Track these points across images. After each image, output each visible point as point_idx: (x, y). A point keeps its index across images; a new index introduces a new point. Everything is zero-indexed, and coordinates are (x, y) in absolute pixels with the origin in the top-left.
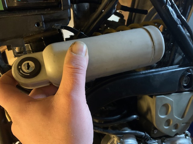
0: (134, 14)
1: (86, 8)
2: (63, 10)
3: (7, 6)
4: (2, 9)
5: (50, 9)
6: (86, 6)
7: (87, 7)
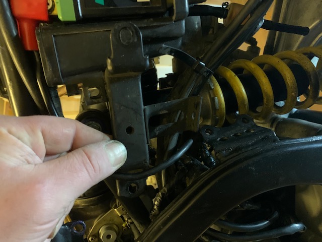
0: (278, 32)
1: (197, 26)
2: (175, 21)
3: (81, 15)
4: (74, 19)
5: (152, 20)
6: (196, 23)
7: (198, 23)
